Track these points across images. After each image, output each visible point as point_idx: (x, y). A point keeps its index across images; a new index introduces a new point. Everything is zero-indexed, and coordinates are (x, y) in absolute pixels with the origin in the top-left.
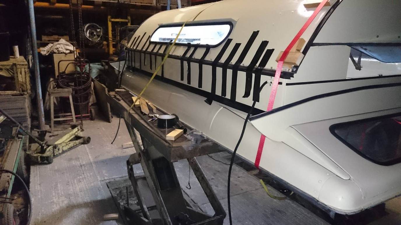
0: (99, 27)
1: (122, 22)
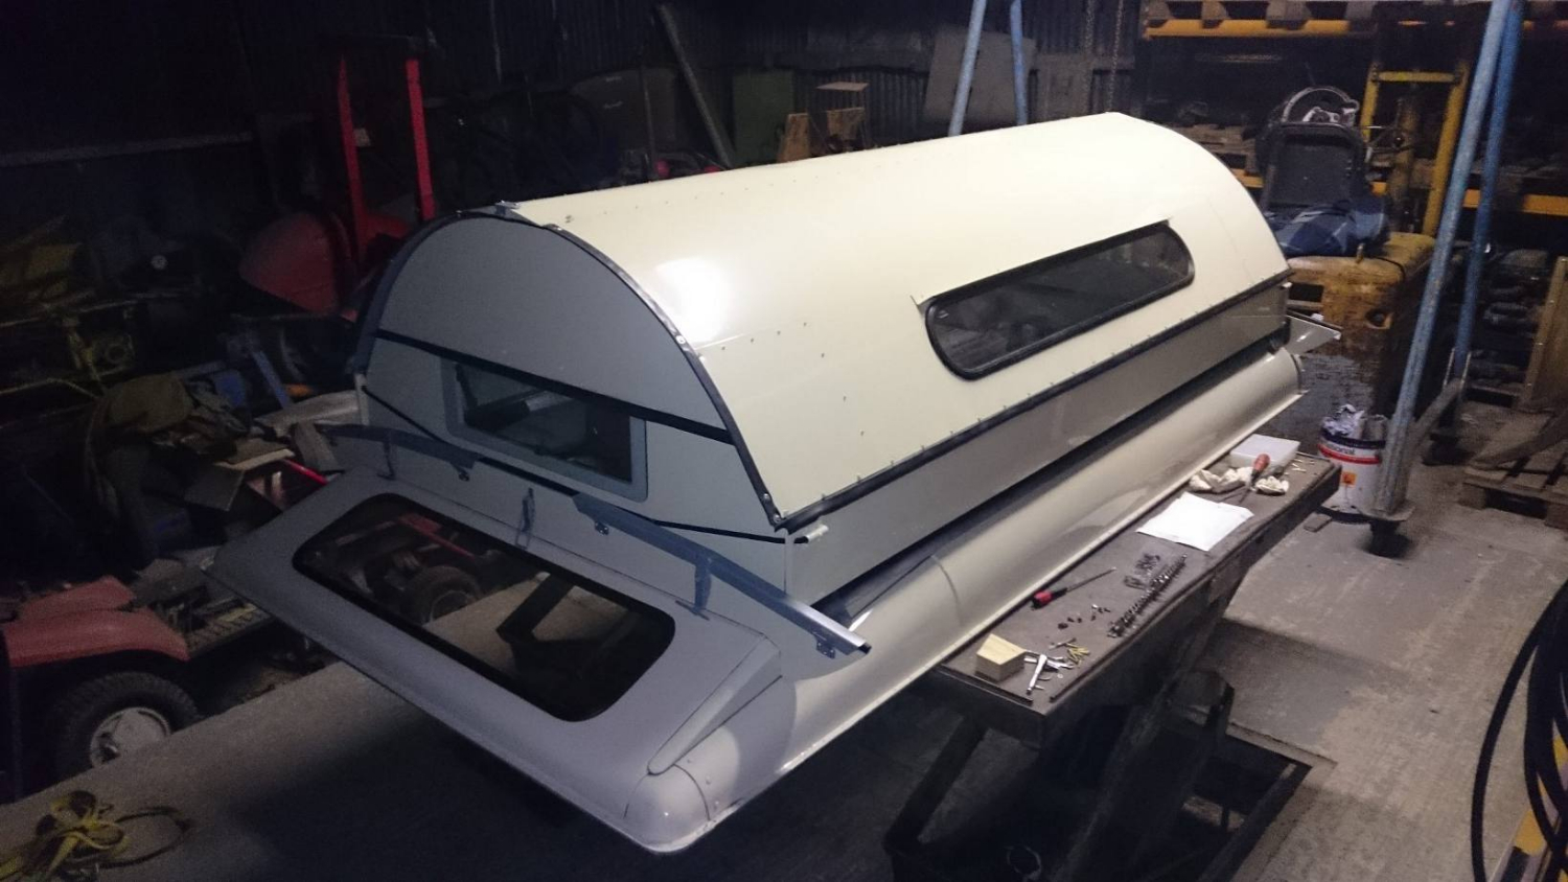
0: (1347, 100)
1: (1422, 85)
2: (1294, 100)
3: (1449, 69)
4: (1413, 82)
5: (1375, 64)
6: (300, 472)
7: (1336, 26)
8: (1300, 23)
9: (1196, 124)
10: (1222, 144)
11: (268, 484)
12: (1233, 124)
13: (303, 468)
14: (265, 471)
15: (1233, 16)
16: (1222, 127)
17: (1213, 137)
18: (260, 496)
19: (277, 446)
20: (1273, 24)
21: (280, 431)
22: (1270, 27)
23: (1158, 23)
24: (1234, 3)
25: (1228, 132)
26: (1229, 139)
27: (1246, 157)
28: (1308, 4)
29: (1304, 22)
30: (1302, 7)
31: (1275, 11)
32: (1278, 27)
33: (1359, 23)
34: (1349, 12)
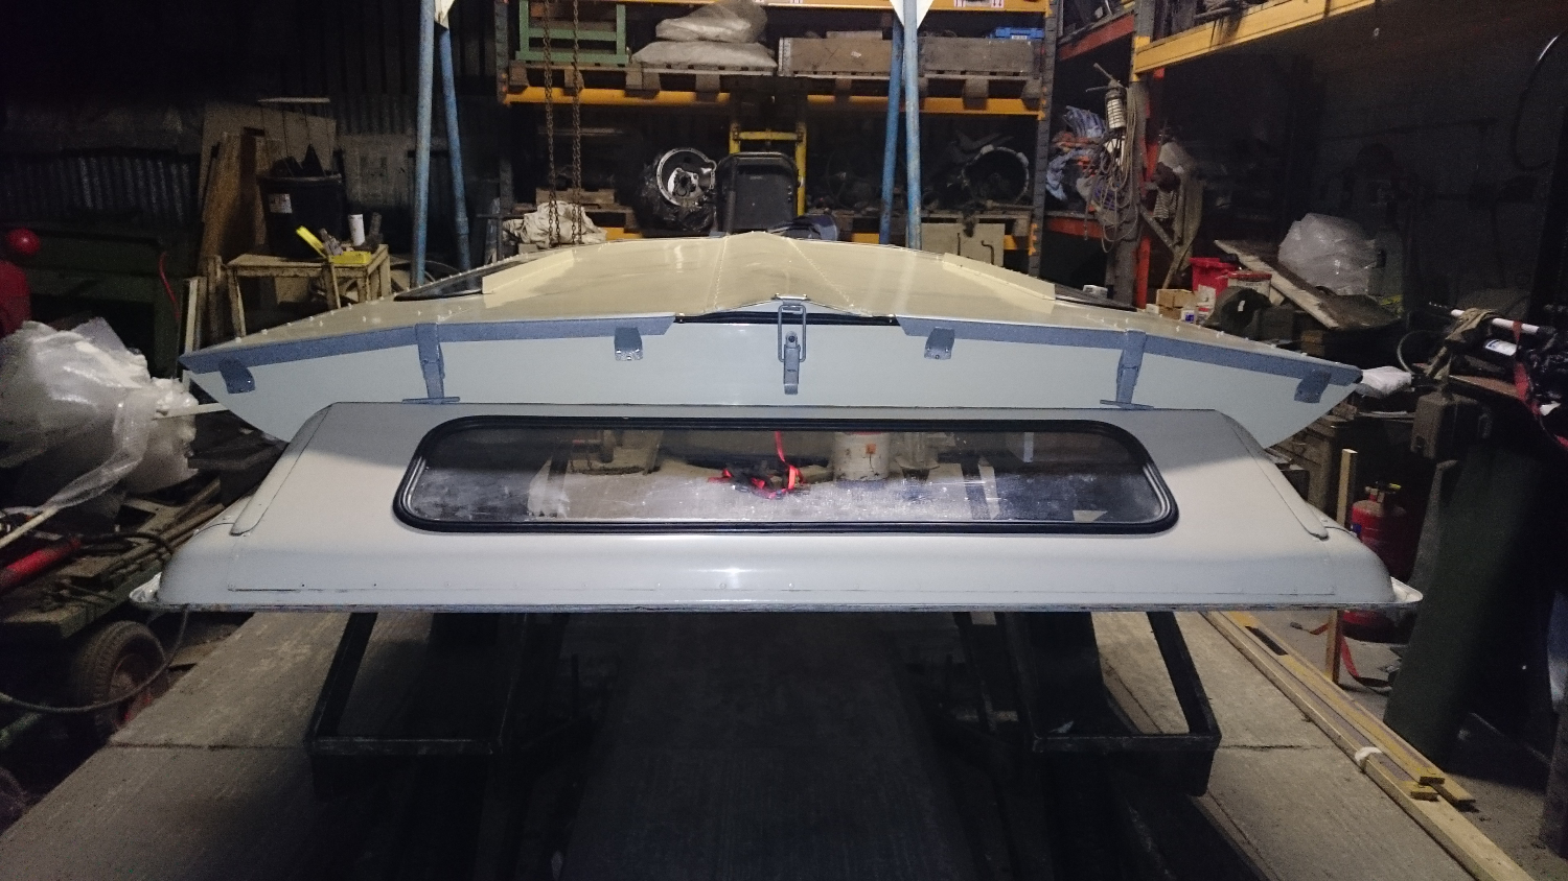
0: (707, 160)
2: (663, 160)
3: (792, 130)
4: (768, 140)
5: (733, 126)
7: (685, 96)
8: (653, 93)
9: (570, 187)
10: (598, 205)
12: (606, 186)
15: (588, 86)
16: (595, 188)
17: (589, 198)
20: (630, 92)
22: (627, 95)
23: (519, 89)
24: (592, 72)
25: (602, 193)
26: (604, 199)
27: (623, 215)
28: (661, 75)
29: (657, 92)
30: (658, 78)
31: (633, 79)
32: (634, 96)
33: (706, 93)
34: (699, 84)
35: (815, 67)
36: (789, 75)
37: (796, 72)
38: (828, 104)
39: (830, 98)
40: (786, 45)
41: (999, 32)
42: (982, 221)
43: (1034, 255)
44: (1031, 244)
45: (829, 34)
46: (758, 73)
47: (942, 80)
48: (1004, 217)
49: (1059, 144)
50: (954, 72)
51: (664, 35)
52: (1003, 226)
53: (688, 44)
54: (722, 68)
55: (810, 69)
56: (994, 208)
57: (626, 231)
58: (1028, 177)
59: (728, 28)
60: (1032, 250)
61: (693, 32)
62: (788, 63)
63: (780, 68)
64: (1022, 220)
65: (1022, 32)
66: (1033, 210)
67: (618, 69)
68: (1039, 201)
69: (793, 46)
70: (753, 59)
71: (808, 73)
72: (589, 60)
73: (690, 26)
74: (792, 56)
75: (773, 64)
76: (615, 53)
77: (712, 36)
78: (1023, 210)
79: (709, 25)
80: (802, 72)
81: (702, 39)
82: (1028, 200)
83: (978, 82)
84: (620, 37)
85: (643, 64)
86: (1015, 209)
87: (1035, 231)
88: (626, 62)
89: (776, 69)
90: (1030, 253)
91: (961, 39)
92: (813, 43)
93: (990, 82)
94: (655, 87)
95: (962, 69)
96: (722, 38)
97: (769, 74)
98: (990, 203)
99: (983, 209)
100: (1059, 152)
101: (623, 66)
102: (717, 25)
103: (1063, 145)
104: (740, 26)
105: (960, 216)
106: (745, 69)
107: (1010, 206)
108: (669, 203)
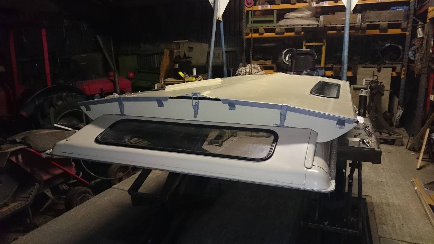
1: (316, 45)
2: (285, 52)
3: (321, 42)
4: (314, 45)
5: (304, 42)
6: (31, 151)
7: (292, 34)
8: (283, 33)
9: (260, 60)
10: (267, 64)
11: (17, 158)
12: (269, 59)
13: (32, 150)
14: (15, 153)
15: (266, 32)
16: (266, 60)
17: (264, 63)
18: (15, 162)
19: (18, 145)
20: (277, 34)
21: (18, 140)
22: (276, 34)
23: (248, 34)
24: (267, 29)
25: (268, 61)
26: (269, 63)
27: (274, 67)
28: (285, 28)
29: (284, 33)
30: (284, 29)
31: (277, 30)
32: (278, 35)
33: (298, 33)
34: (296, 30)
35: (330, 23)
36: (322, 26)
37: (324, 25)
38: (334, 34)
39: (335, 32)
40: (322, 18)
41: (393, 8)
42: (384, 67)
43: (403, 78)
44: (402, 74)
45: (335, 13)
46: (312, 26)
47: (372, 25)
48: (391, 66)
49: (414, 42)
50: (376, 22)
51: (286, 17)
52: (391, 69)
53: (293, 19)
54: (302, 25)
55: (329, 24)
56: (388, 63)
57: (274, 71)
58: (402, 53)
59: (305, 14)
60: (402, 76)
61: (295, 16)
62: (322, 23)
63: (320, 24)
64: (399, 67)
65: (401, 7)
66: (403, 64)
67: (274, 28)
68: (406, 61)
69: (324, 17)
70: (312, 22)
71: (328, 25)
72: (266, 26)
73: (294, 14)
74: (323, 21)
75: (317, 23)
76: (273, 23)
77: (300, 17)
78: (399, 64)
79: (299, 13)
80: (326, 25)
81: (297, 18)
82: (402, 60)
83: (385, 24)
84: (275, 19)
85: (280, 26)
86: (397, 64)
87: (404, 70)
88: (276, 26)
89: (318, 25)
90: (402, 77)
91: (379, 11)
92: (330, 17)
93: (388, 24)
94: (283, 32)
95: (379, 21)
96: (303, 17)
97: (316, 26)
98: (387, 62)
99: (385, 64)
100: (414, 45)
101: (274, 26)
102: (301, 13)
103: (416, 43)
104: (308, 13)
105: (376, 66)
106: (309, 25)
107: (395, 62)
108: (285, 63)
